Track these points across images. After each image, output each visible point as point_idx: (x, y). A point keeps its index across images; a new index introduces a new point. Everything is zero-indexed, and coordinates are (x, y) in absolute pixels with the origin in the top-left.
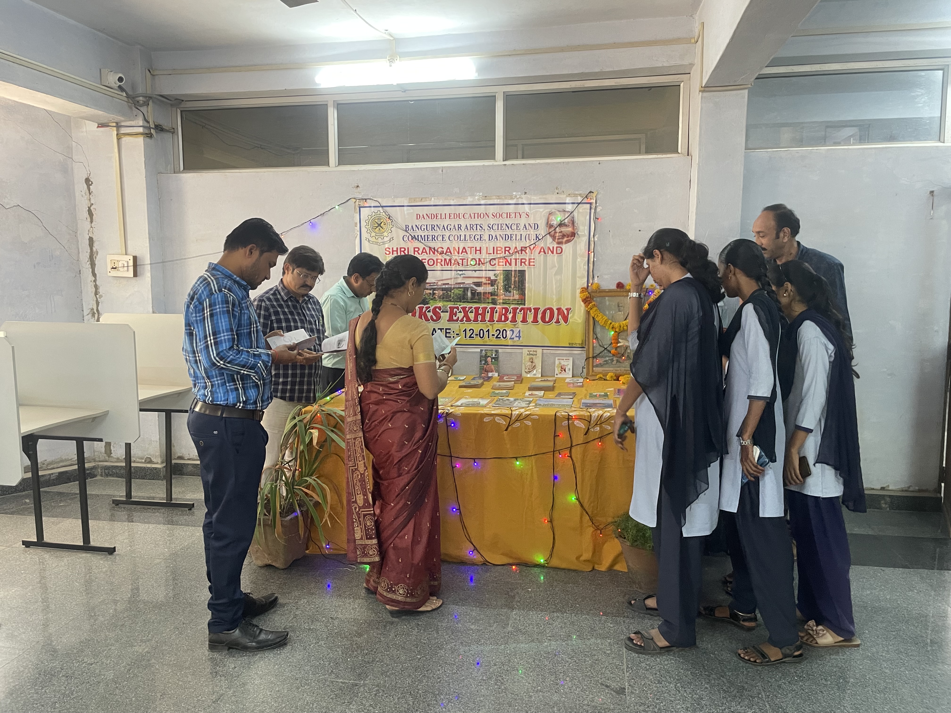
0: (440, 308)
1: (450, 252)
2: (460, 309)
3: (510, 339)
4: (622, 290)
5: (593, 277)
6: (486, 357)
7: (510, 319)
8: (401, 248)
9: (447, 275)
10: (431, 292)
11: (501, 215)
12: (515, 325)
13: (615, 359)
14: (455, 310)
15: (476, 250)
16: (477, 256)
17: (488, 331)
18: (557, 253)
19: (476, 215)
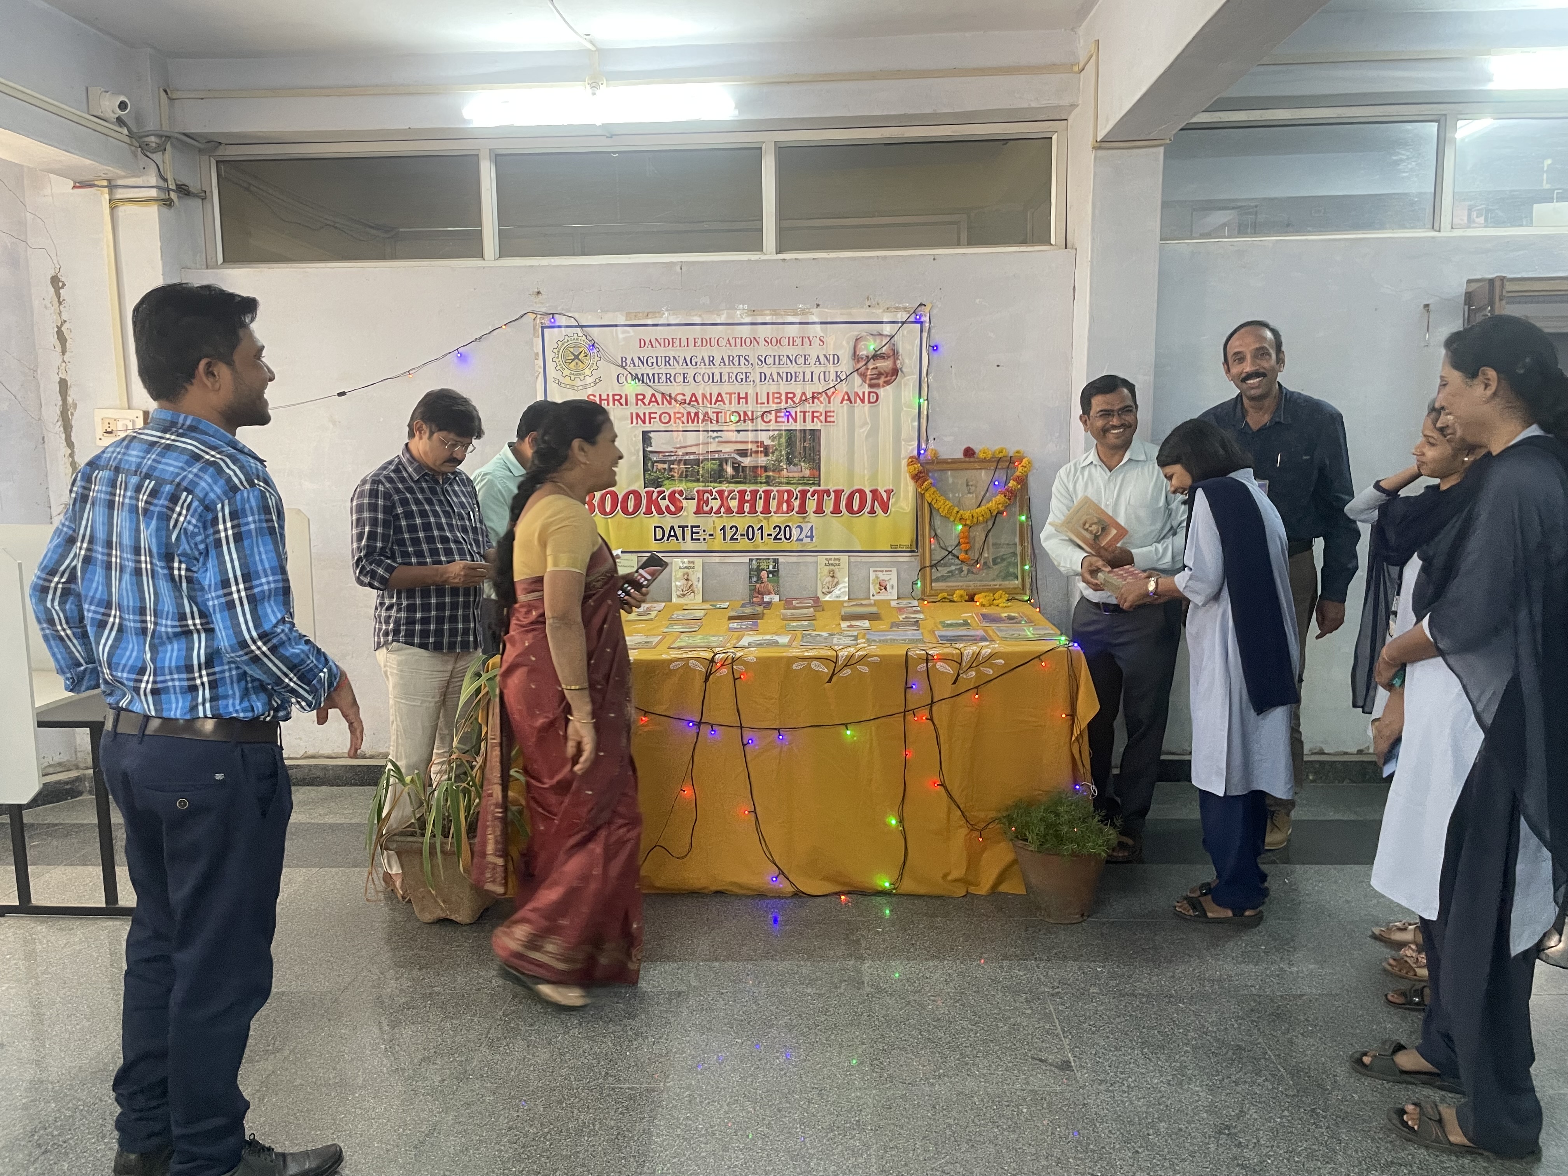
0: (681, 493)
1: (697, 401)
2: (714, 493)
3: (797, 540)
4: (972, 460)
5: (927, 440)
6: (759, 570)
7: (796, 509)
8: (614, 395)
9: (691, 438)
10: (666, 466)
11: (779, 342)
12: (804, 518)
13: (965, 568)
14: (706, 495)
15: (739, 398)
16: (742, 407)
17: (761, 528)
18: (869, 402)
19: (738, 341)
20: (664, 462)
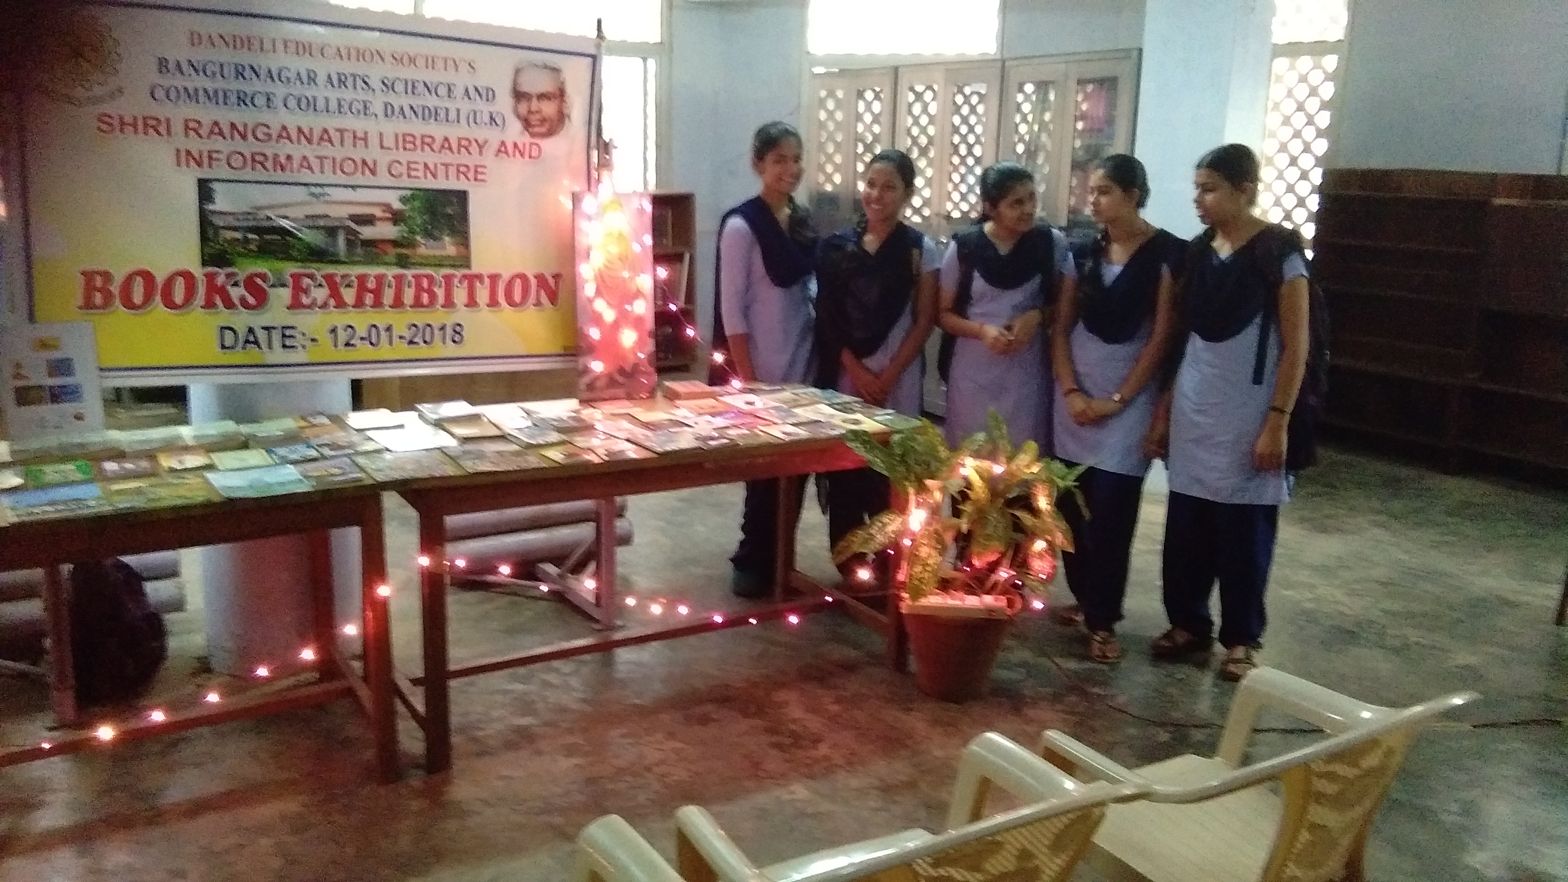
20: (235, 229)
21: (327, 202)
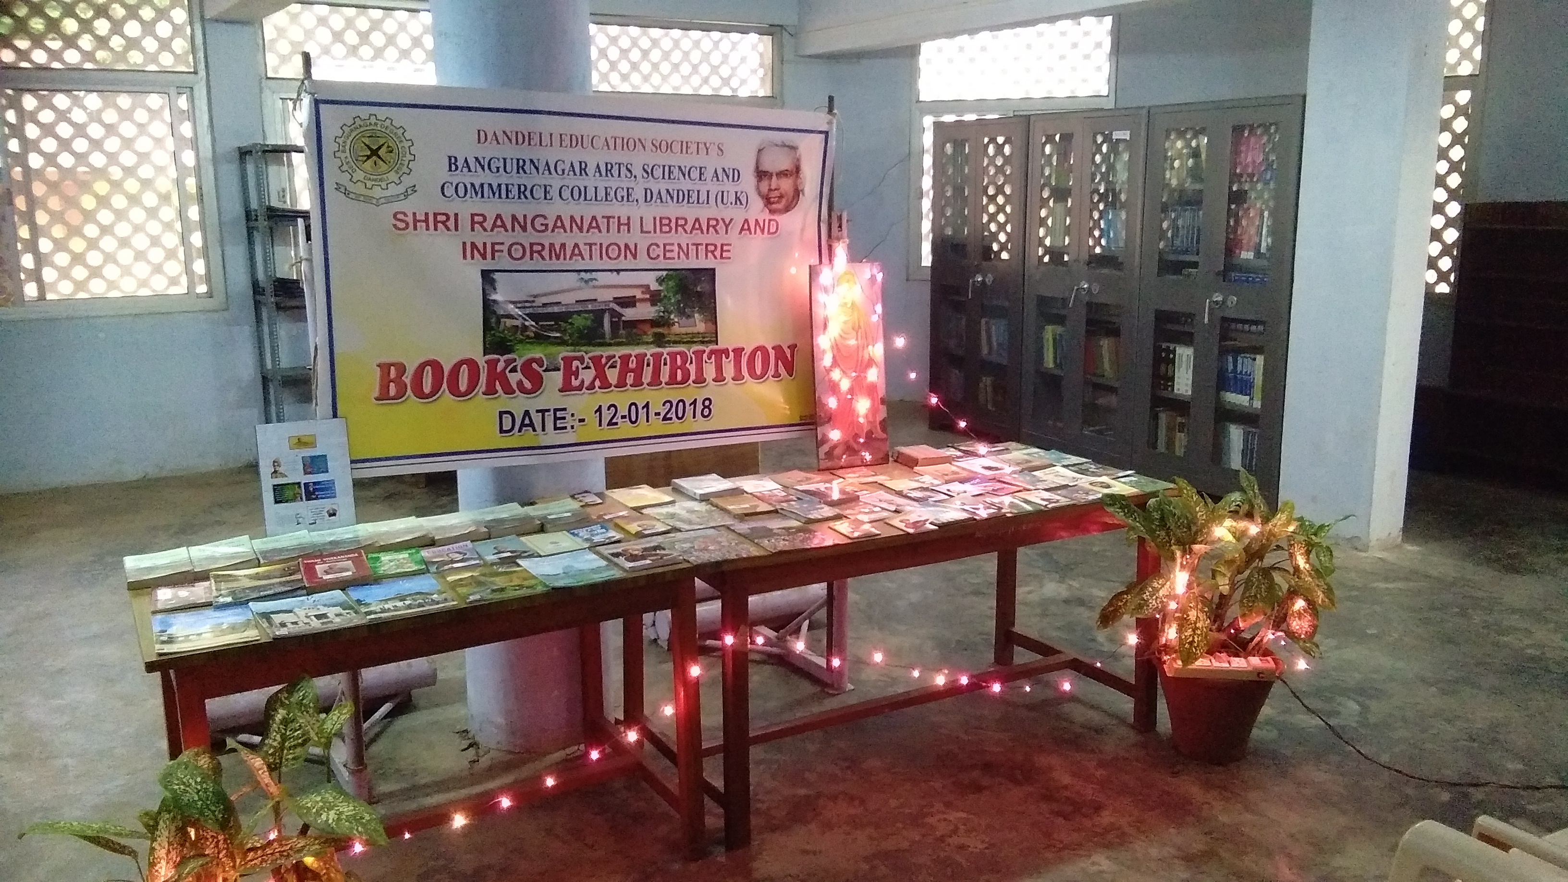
1: (563, 226)
2: (587, 360)
7: (691, 377)
9: (555, 281)
10: (518, 323)
11: (669, 146)
14: (576, 363)
16: (622, 238)
17: (647, 406)
18: (769, 233)
20: (514, 317)
21: (594, 287)
